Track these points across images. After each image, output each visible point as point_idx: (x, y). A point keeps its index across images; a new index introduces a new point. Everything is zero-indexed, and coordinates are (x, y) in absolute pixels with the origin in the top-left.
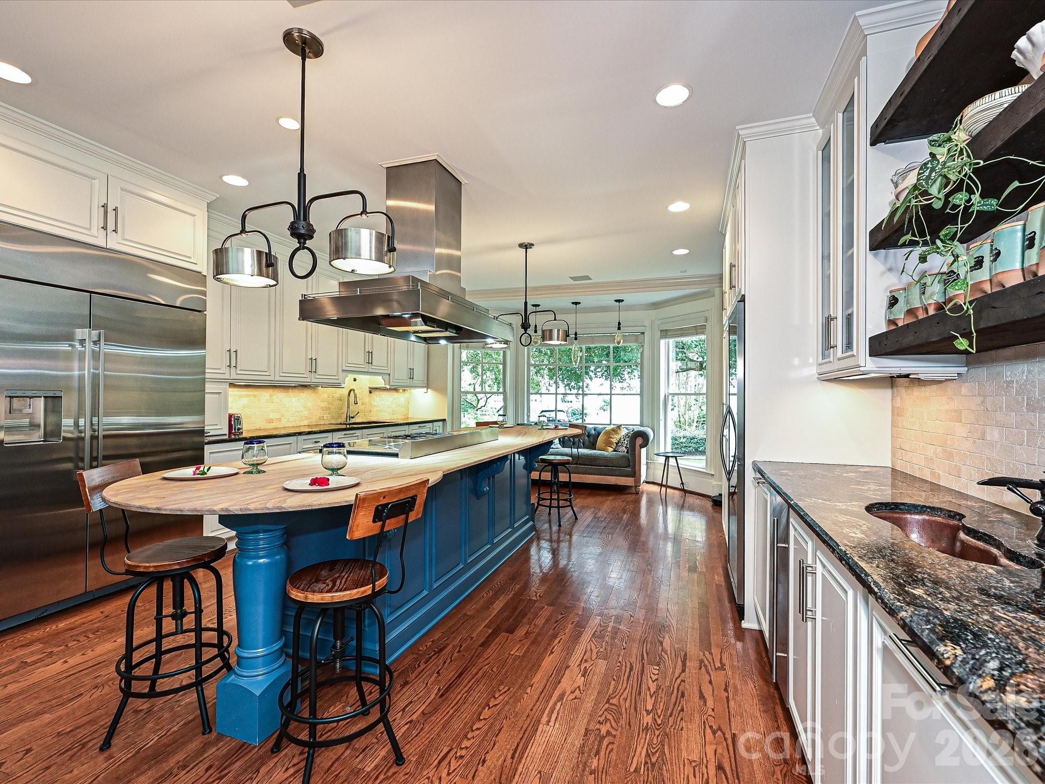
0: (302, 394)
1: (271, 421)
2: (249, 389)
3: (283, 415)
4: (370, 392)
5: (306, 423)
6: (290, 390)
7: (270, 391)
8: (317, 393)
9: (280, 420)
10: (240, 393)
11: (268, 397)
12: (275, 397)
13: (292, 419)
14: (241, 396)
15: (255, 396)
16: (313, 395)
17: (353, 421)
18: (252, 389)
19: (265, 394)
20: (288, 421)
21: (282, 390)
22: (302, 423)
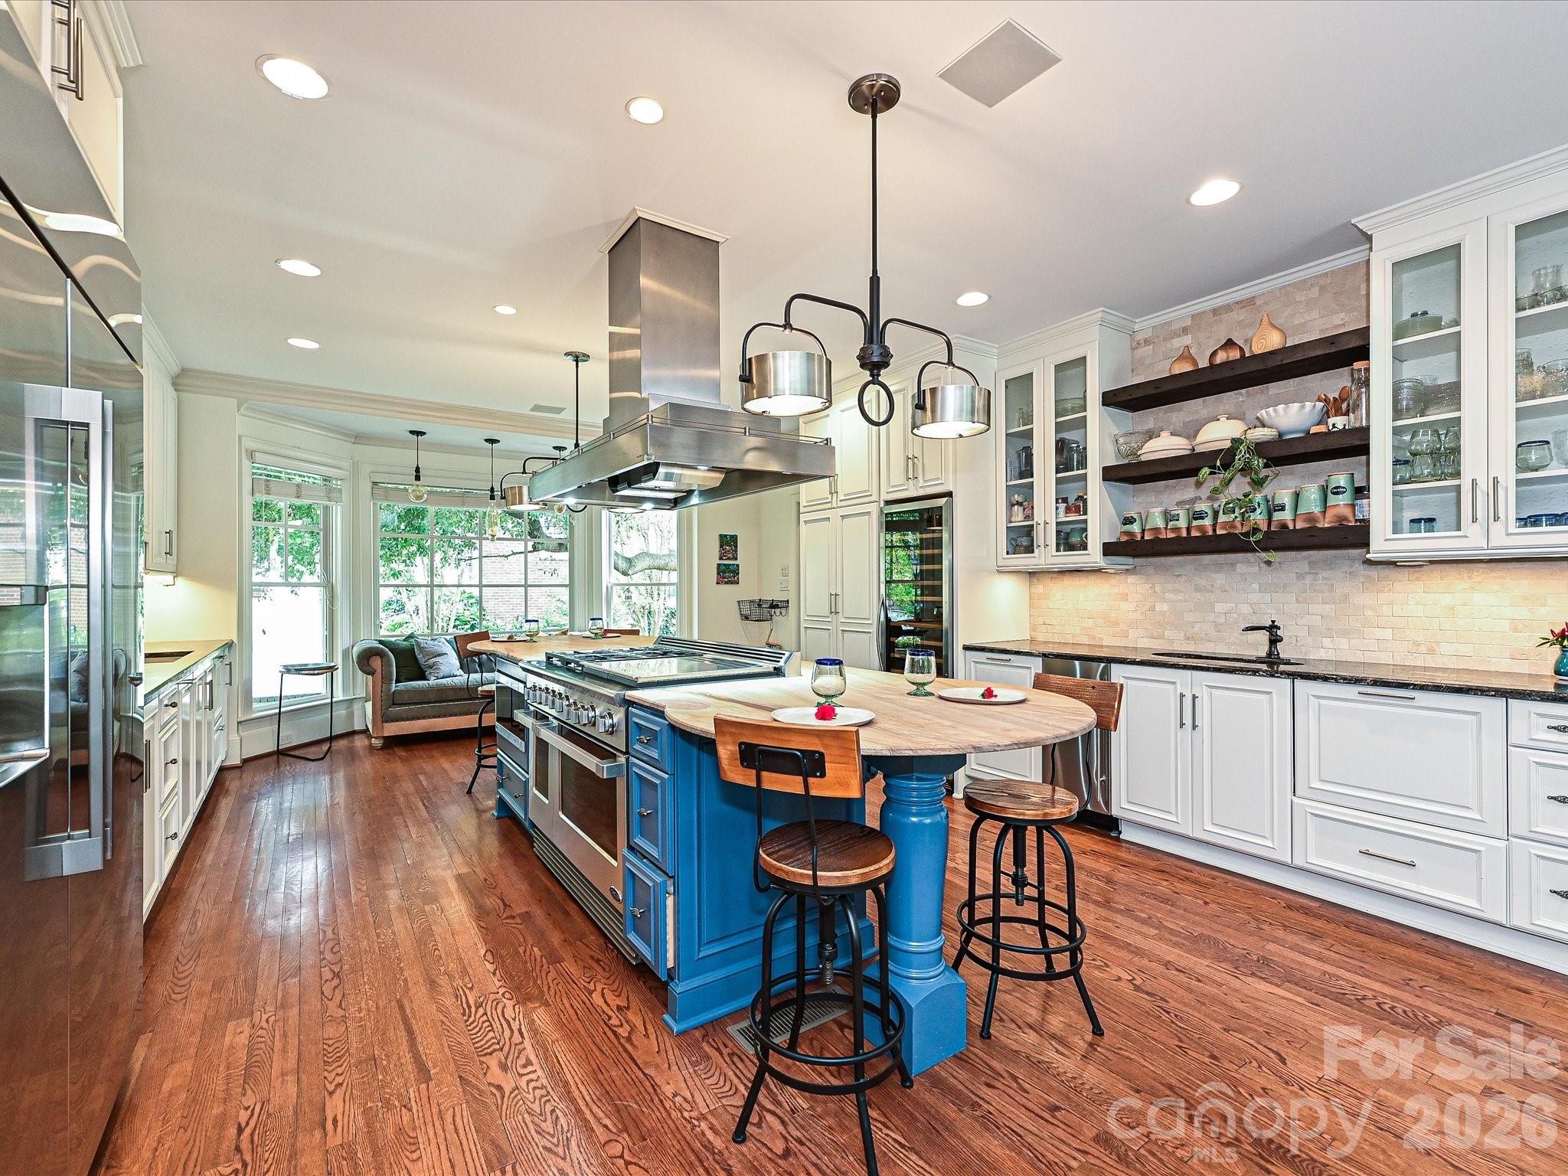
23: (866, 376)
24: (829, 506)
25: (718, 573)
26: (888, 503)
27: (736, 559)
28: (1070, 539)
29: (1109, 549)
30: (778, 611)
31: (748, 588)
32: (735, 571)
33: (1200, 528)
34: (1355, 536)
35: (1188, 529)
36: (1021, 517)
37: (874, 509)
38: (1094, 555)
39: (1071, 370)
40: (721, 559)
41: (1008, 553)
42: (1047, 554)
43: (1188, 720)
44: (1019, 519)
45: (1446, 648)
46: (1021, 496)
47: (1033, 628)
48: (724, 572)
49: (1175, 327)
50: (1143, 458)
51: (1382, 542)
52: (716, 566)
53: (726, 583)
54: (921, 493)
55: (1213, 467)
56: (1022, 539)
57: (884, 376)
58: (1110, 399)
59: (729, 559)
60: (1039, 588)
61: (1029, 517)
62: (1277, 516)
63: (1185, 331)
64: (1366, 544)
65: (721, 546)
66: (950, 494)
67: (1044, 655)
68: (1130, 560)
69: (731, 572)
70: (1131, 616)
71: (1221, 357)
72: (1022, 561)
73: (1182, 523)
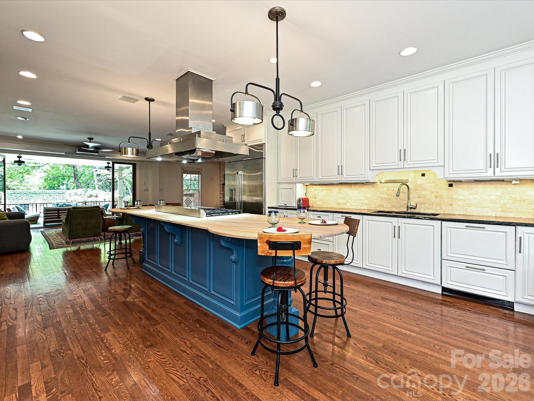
0: (362, 188)
1: (339, 204)
2: (327, 186)
3: (347, 201)
4: (451, 185)
5: (366, 207)
6: (353, 186)
7: (339, 187)
8: (376, 187)
9: (345, 204)
10: (322, 188)
11: (338, 190)
12: (342, 191)
13: (354, 204)
14: (322, 190)
15: (330, 190)
16: (373, 189)
17: (413, 211)
18: (328, 186)
19: (335, 189)
20: (352, 205)
21: (347, 186)
22: (363, 208)
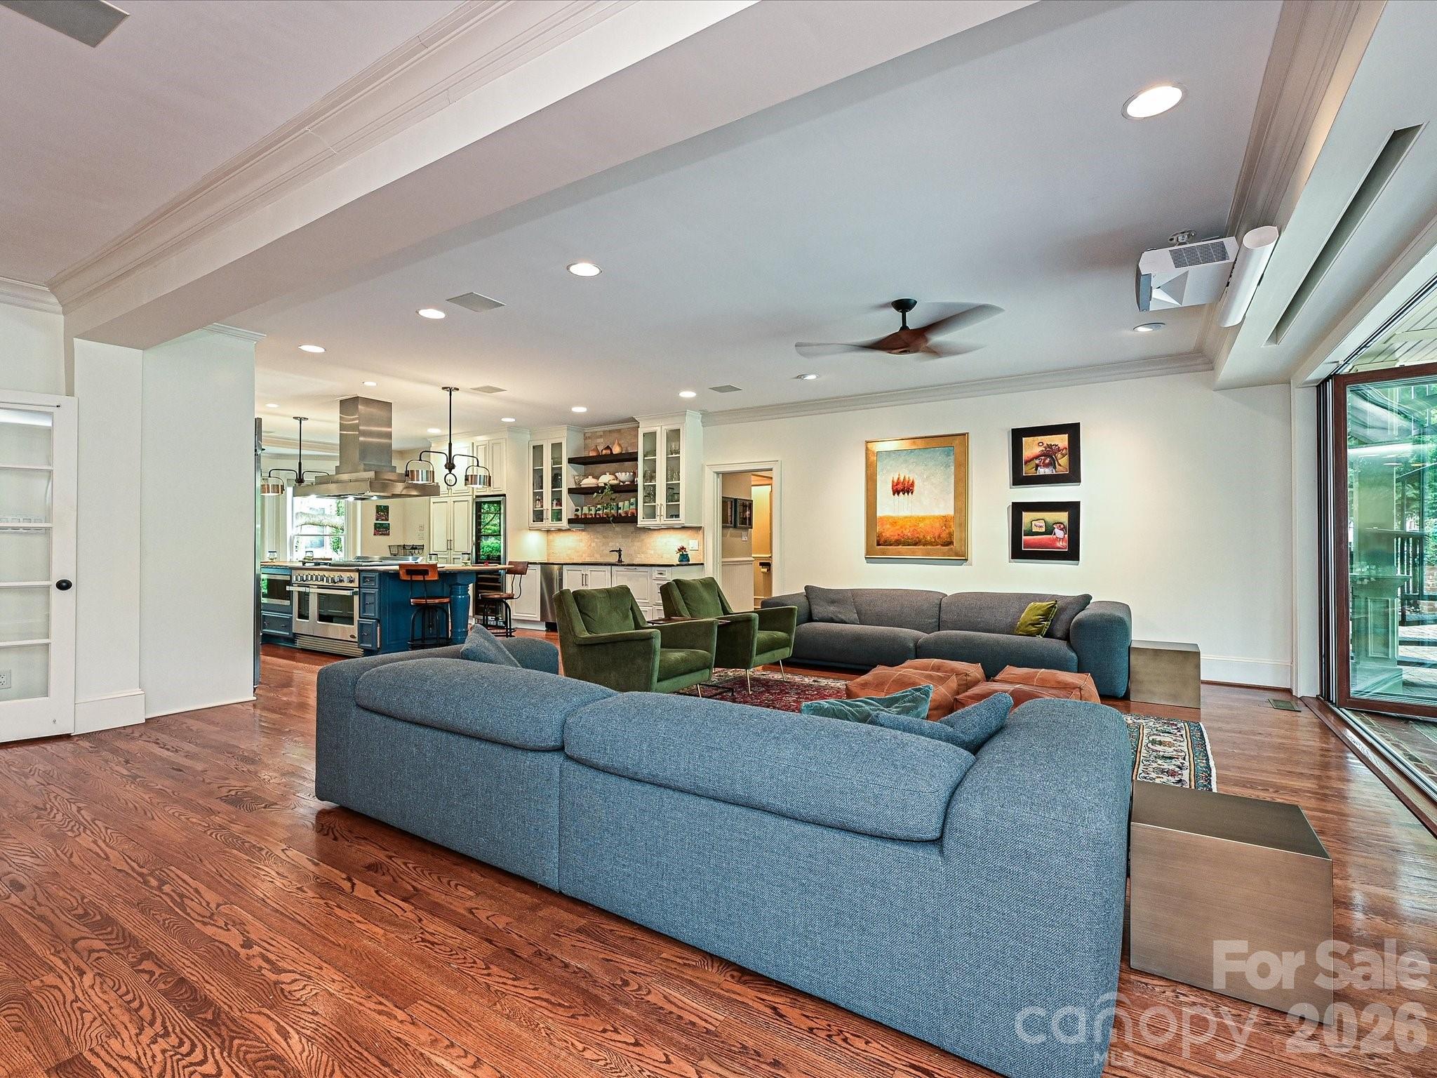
23: (447, 471)
24: (447, 495)
25: (375, 529)
26: (477, 497)
27: (388, 520)
28: (557, 516)
29: (570, 521)
30: (416, 551)
31: (395, 538)
32: (387, 528)
33: (599, 514)
34: (633, 519)
35: (595, 515)
36: (540, 506)
37: (470, 499)
38: (564, 523)
39: (557, 447)
40: (377, 520)
41: (534, 521)
42: (548, 522)
43: (584, 583)
44: (538, 508)
45: (665, 556)
46: (538, 497)
47: (548, 555)
48: (379, 528)
49: (598, 434)
50: (582, 486)
51: (641, 522)
52: (373, 524)
53: (381, 535)
54: (492, 493)
55: (598, 493)
56: (539, 516)
57: (453, 471)
58: (571, 461)
59: (383, 520)
60: (551, 537)
61: (542, 506)
62: (620, 511)
63: (601, 436)
64: (636, 522)
65: (377, 512)
66: (504, 495)
67: (541, 564)
68: (583, 525)
69: (384, 528)
70: (584, 549)
71: (604, 452)
72: (538, 524)
73: (593, 512)
